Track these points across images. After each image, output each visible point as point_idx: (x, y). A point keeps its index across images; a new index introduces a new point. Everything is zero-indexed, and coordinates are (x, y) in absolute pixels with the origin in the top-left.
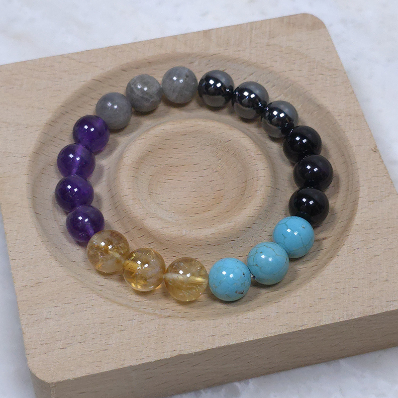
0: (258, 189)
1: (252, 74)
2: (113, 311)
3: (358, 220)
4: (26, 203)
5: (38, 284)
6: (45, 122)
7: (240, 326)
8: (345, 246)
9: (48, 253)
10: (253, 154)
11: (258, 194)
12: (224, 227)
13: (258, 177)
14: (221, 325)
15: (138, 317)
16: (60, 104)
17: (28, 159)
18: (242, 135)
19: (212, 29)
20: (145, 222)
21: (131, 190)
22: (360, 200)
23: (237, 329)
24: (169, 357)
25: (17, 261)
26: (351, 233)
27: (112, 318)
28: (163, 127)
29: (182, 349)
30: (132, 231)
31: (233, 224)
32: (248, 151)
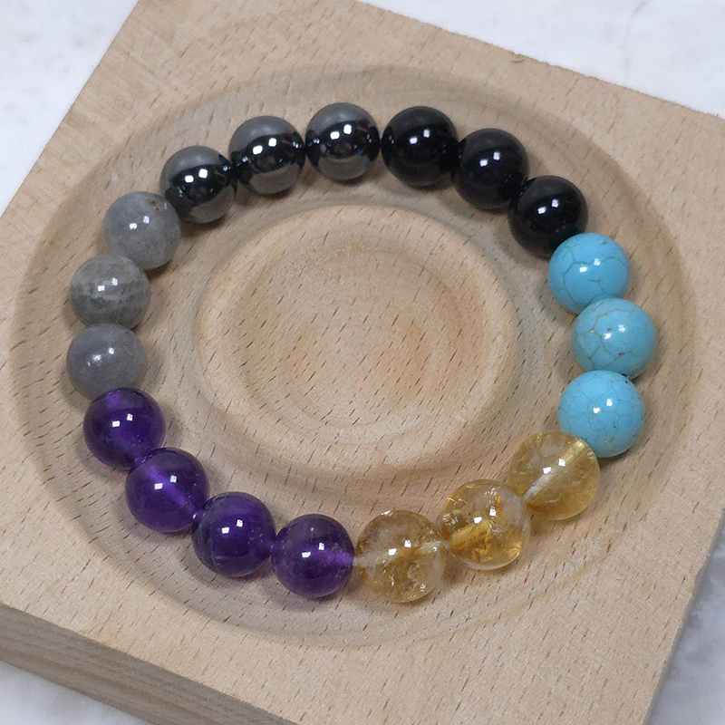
0: (461, 260)
1: (211, 118)
2: (535, 623)
3: (631, 169)
4: (194, 622)
5: (388, 707)
6: (39, 482)
7: (708, 455)
8: (667, 218)
9: (333, 652)
10: (384, 221)
11: (470, 267)
12: (496, 356)
13: (436, 245)
14: (686, 481)
15: (578, 592)
16: (20, 435)
17: (98, 560)
18: (334, 210)
19: (73, 106)
20: (390, 461)
21: (307, 441)
22: (597, 141)
23: (709, 463)
24: (690, 595)
25: (310, 712)
26: (648, 194)
27: (550, 633)
28: (215, 312)
29: (689, 565)
30: (381, 496)
31: (500, 339)
32: (373, 223)
